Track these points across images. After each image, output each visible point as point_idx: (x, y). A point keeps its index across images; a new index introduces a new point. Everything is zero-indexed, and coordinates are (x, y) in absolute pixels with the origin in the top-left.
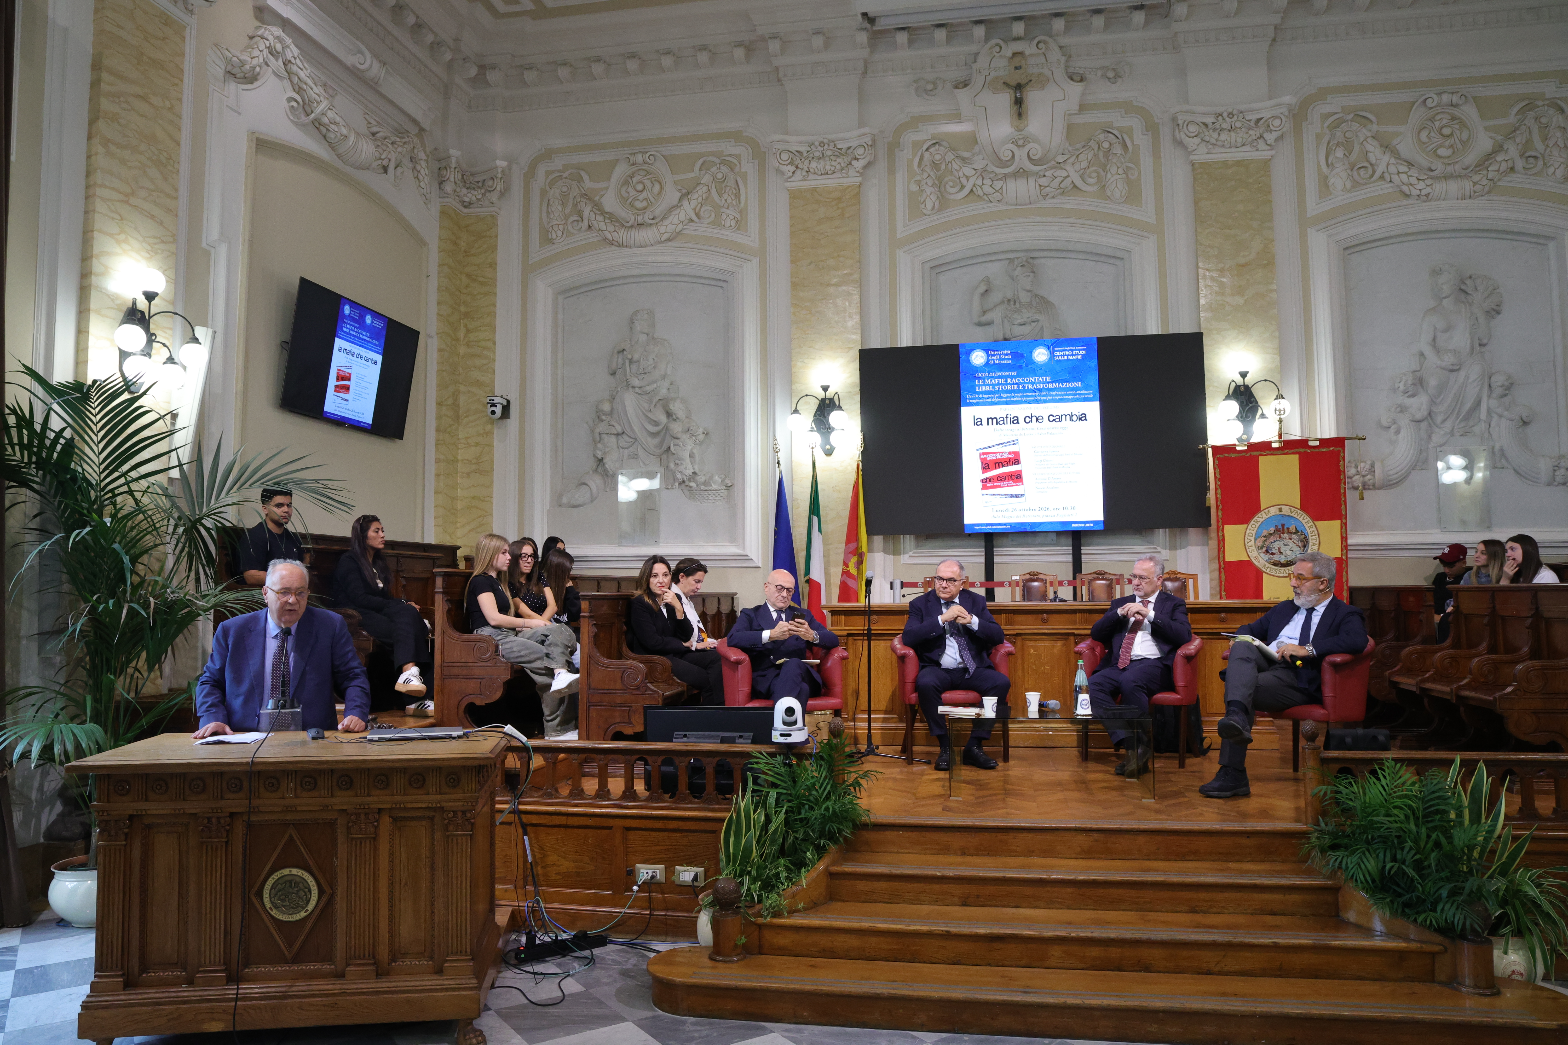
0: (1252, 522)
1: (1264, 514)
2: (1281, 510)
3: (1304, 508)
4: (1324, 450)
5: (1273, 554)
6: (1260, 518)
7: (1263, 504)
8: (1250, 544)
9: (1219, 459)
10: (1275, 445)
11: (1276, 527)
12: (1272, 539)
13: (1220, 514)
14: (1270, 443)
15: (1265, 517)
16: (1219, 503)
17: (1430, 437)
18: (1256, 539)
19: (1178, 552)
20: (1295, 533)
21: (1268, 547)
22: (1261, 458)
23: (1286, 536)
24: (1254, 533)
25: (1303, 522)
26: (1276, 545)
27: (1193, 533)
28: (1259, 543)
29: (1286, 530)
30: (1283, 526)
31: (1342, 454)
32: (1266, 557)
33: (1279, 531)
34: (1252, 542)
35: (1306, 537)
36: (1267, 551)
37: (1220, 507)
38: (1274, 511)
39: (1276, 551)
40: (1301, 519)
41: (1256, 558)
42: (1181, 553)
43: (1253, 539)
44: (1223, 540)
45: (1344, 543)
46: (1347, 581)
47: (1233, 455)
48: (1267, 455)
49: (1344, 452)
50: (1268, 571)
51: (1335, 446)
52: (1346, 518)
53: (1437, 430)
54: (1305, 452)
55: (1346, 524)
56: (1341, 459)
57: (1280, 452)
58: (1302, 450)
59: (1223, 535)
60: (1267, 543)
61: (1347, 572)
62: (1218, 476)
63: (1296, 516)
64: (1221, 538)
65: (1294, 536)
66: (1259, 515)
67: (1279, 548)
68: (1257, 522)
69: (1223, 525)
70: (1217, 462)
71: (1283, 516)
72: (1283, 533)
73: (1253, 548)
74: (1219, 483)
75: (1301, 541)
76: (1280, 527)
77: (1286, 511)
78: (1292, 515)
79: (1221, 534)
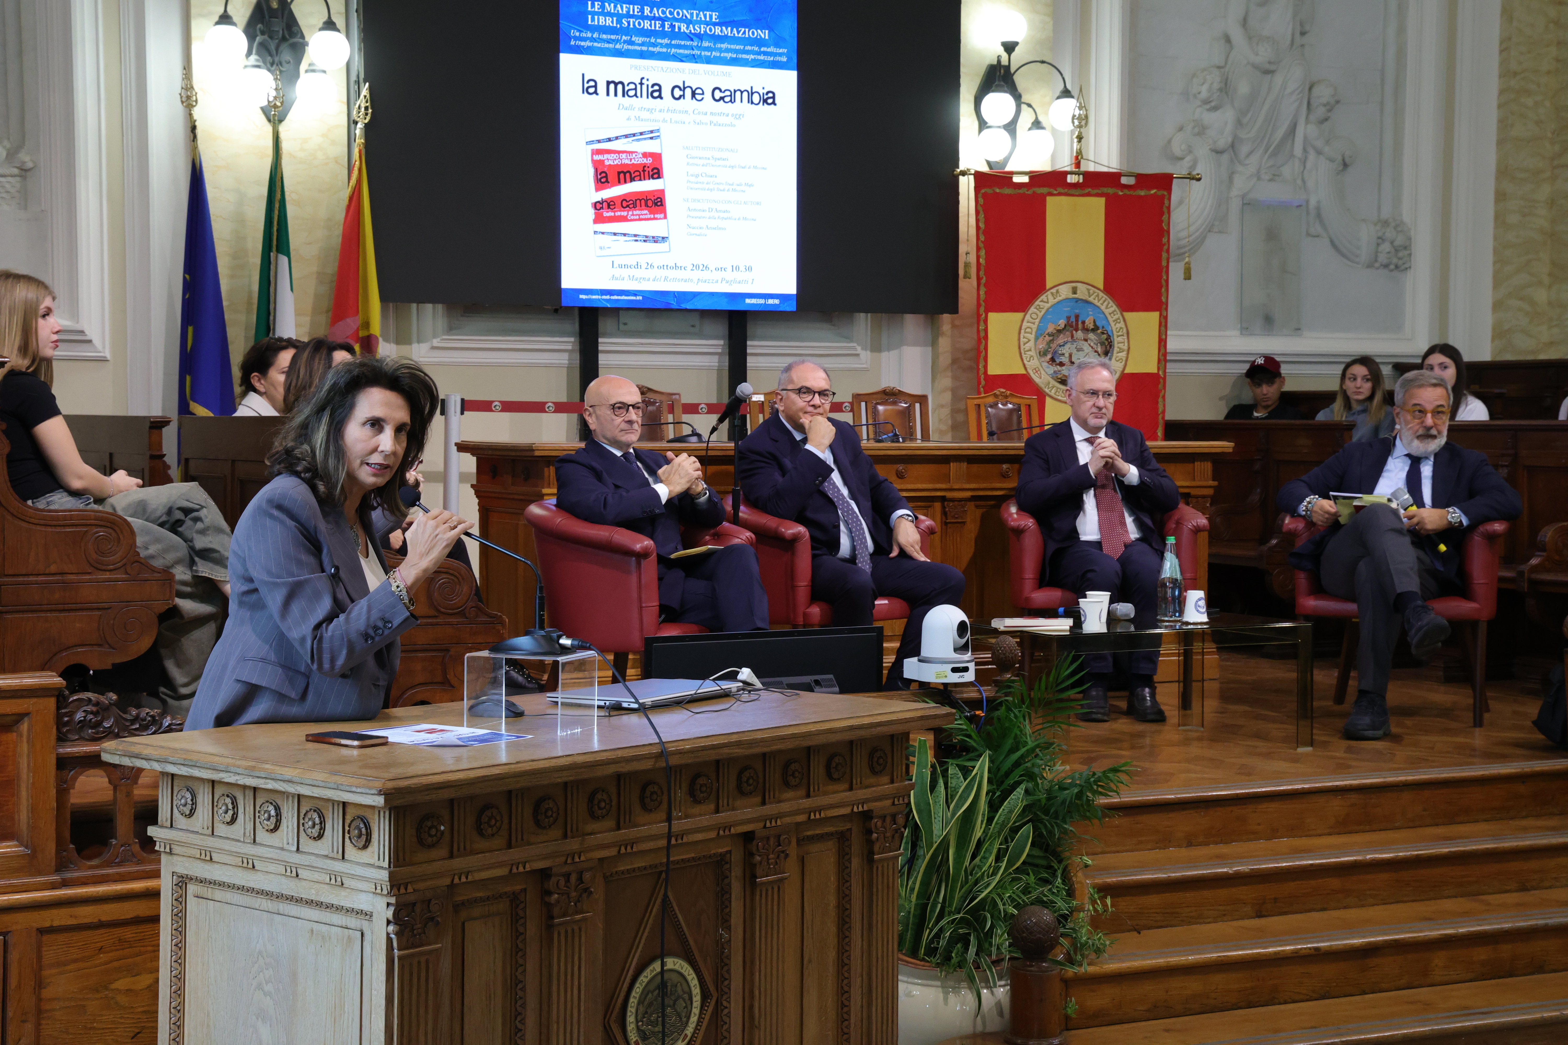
0: (1032, 309)
1: (1050, 297)
2: (1074, 291)
3: (1110, 288)
4: (1142, 193)
5: (1061, 364)
6: (1044, 303)
7: (1051, 279)
8: (1027, 346)
9: (985, 196)
10: (1071, 179)
11: (1068, 318)
12: (1061, 340)
13: (982, 292)
14: (1065, 174)
15: (1052, 301)
16: (982, 273)
17: (1231, 179)
18: (1037, 339)
19: (884, 355)
20: (1093, 330)
21: (1055, 352)
22: (1049, 199)
23: (1079, 334)
24: (1034, 327)
25: (1107, 312)
26: (1066, 350)
27: (912, 323)
28: (1042, 346)
29: (1080, 326)
30: (1077, 317)
31: (1166, 202)
32: (1052, 369)
33: (1072, 326)
34: (1031, 344)
35: (1109, 338)
36: (1053, 360)
37: (984, 281)
38: (1065, 292)
39: (1065, 359)
40: (1103, 308)
41: (1036, 371)
42: (888, 358)
43: (1032, 337)
44: (986, 337)
45: (1163, 351)
46: (1164, 412)
47: (1007, 191)
48: (1060, 194)
49: (1169, 199)
50: (1052, 393)
51: (1158, 188)
52: (1166, 309)
53: (1240, 168)
54: (1115, 194)
55: (1166, 318)
56: (1165, 210)
57: (1078, 191)
58: (1110, 191)
59: (986, 330)
60: (1054, 346)
61: (1164, 397)
62: (982, 225)
63: (1096, 302)
64: (982, 334)
65: (1091, 336)
66: (1043, 297)
67: (1070, 356)
68: (1039, 308)
69: (987, 311)
70: (981, 201)
71: (1077, 300)
72: (1077, 330)
73: (1032, 353)
74: (982, 238)
75: (1102, 344)
76: (1073, 319)
77: (1082, 292)
78: (1091, 299)
79: (982, 327)
